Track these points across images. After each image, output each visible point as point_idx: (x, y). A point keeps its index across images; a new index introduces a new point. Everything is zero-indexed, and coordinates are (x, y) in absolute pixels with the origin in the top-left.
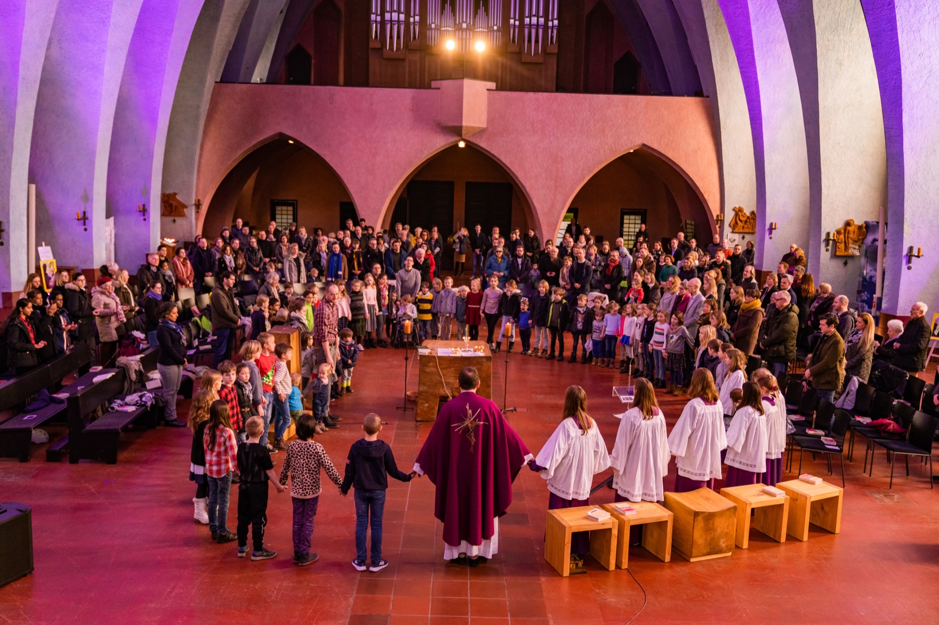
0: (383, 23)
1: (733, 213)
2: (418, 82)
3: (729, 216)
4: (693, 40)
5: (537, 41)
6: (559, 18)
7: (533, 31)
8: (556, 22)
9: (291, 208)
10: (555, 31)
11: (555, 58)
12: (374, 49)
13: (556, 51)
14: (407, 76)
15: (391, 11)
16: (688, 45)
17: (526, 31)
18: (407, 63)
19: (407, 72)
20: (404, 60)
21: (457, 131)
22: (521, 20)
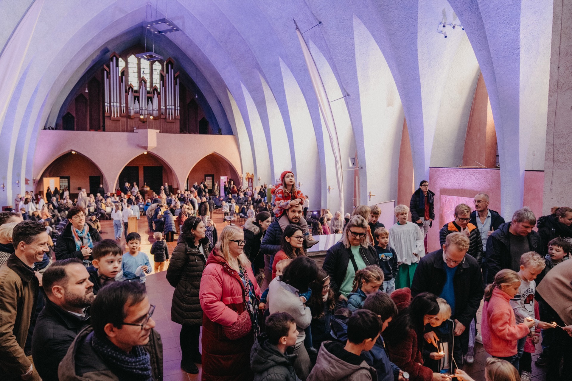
0: (110, 106)
1: (246, 175)
2: (125, 129)
3: (245, 176)
4: (229, 116)
5: (172, 114)
6: (179, 106)
7: (170, 111)
8: (179, 108)
9: (67, 180)
10: (178, 111)
11: (179, 121)
12: (107, 116)
13: (179, 118)
14: (121, 127)
15: (114, 102)
16: (227, 118)
17: (168, 111)
18: (121, 122)
19: (121, 125)
20: (119, 120)
21: (146, 148)
22: (166, 106)
